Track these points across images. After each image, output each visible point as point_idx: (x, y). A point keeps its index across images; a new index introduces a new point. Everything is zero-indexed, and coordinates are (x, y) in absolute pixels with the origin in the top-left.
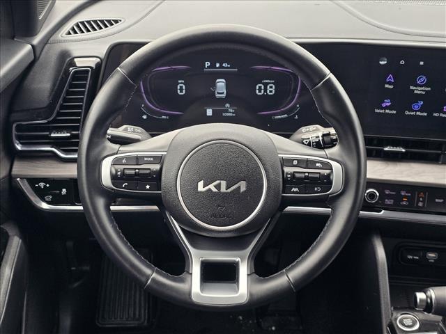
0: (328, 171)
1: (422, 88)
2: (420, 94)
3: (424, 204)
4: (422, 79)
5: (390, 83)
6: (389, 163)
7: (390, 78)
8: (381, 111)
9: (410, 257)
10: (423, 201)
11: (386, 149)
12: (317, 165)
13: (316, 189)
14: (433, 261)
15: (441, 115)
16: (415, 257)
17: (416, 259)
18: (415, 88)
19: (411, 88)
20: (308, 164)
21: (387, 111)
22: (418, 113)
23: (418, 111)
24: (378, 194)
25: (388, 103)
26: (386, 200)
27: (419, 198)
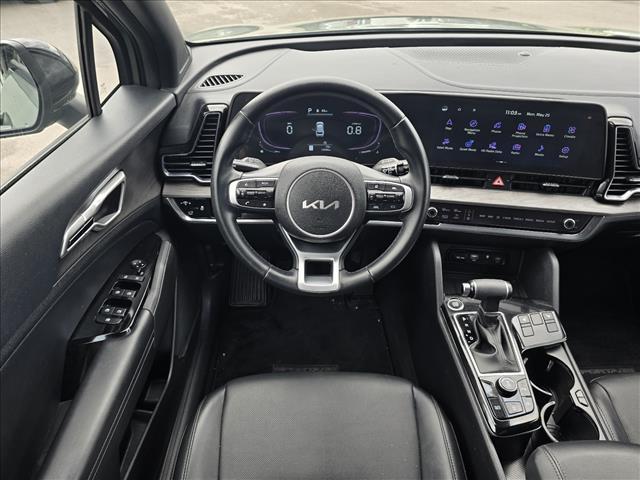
0: (401, 193)
1: (474, 130)
2: (472, 135)
3: (471, 219)
4: (474, 123)
5: (449, 126)
7: (450, 122)
8: (442, 148)
9: (458, 257)
10: (470, 216)
11: (444, 177)
12: (394, 188)
13: (392, 207)
14: (475, 260)
15: (487, 151)
16: (462, 258)
18: (468, 130)
19: (466, 129)
21: (446, 148)
22: (470, 150)
23: (470, 148)
24: (437, 211)
25: (447, 141)
26: (443, 216)
27: (467, 214)
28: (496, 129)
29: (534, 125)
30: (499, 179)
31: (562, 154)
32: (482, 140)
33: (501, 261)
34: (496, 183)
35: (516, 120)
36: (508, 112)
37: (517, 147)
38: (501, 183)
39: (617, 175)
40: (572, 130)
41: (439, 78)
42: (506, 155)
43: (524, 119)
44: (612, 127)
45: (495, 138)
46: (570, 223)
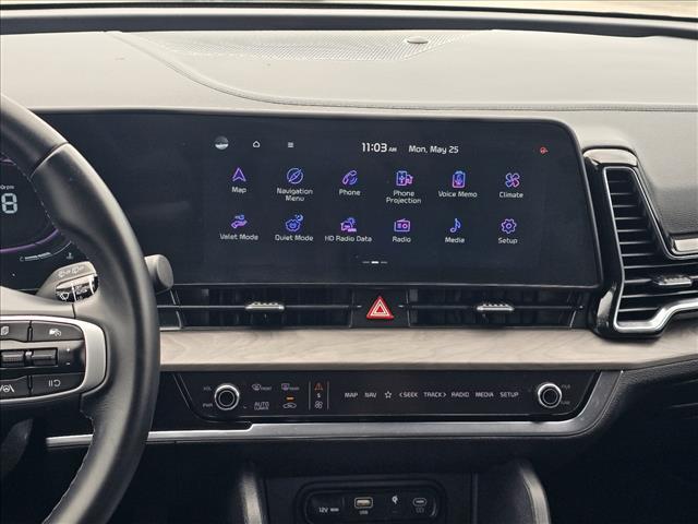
0: (75, 344)
1: (298, 192)
2: (298, 202)
3: (324, 406)
4: (295, 175)
5: (239, 184)
6: (259, 333)
7: (239, 174)
8: (232, 237)
9: (323, 510)
10: (323, 399)
11: (250, 307)
12: (52, 332)
13: (50, 383)
14: (366, 512)
15: (338, 238)
16: (332, 510)
17: (336, 512)
18: (285, 191)
19: (279, 191)
20: (31, 331)
21: (243, 237)
22: (298, 238)
23: (297, 233)
24: (238, 394)
25: (241, 221)
26: (256, 404)
27: (314, 394)
28: (348, 187)
29: (431, 175)
30: (380, 303)
31: (505, 236)
32: (321, 214)
33: (428, 508)
34: (374, 313)
35: (389, 164)
36: (366, 147)
37: (403, 224)
38: (386, 313)
39: (630, 274)
40: (512, 179)
41: (209, 80)
42: (383, 246)
43: (404, 161)
44: (595, 171)
45: (348, 207)
46: (549, 394)
